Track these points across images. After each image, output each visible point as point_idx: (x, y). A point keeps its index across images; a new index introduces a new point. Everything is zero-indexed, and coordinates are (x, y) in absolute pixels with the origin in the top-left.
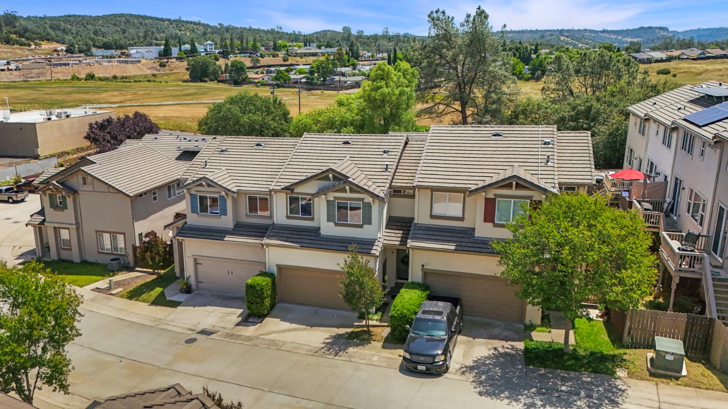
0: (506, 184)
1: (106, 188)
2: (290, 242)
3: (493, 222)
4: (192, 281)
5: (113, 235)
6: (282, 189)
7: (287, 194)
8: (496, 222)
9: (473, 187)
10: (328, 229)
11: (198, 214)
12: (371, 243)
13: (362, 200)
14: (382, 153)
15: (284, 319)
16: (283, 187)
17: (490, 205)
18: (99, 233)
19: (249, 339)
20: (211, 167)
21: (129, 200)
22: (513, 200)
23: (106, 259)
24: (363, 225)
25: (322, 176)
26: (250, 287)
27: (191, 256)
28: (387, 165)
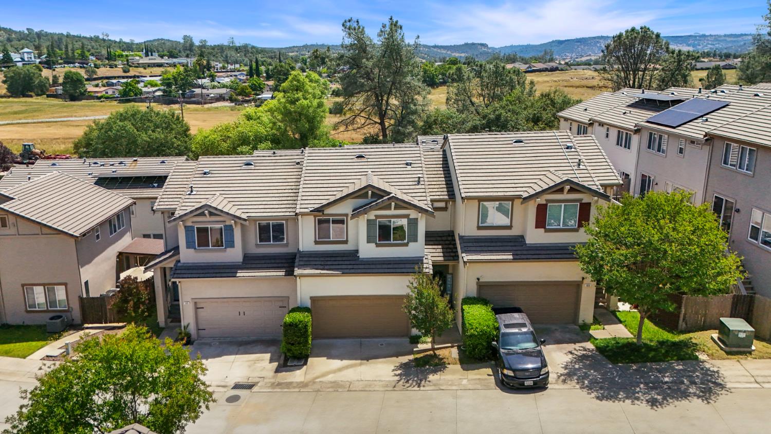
0: (558, 188)
1: (37, 229)
2: (327, 270)
3: (544, 227)
4: (192, 329)
5: (49, 288)
6: (311, 211)
7: (315, 216)
8: (547, 227)
9: (525, 195)
10: (368, 251)
11: (195, 249)
12: (419, 261)
13: (407, 216)
14: (405, 166)
15: (330, 357)
16: (311, 209)
17: (542, 211)
18: (27, 287)
19: (304, 385)
20: (199, 193)
21: (73, 240)
22: (563, 204)
23: (44, 319)
24: (408, 243)
25: (360, 193)
26: (289, 327)
27: (190, 300)
28: (419, 178)
